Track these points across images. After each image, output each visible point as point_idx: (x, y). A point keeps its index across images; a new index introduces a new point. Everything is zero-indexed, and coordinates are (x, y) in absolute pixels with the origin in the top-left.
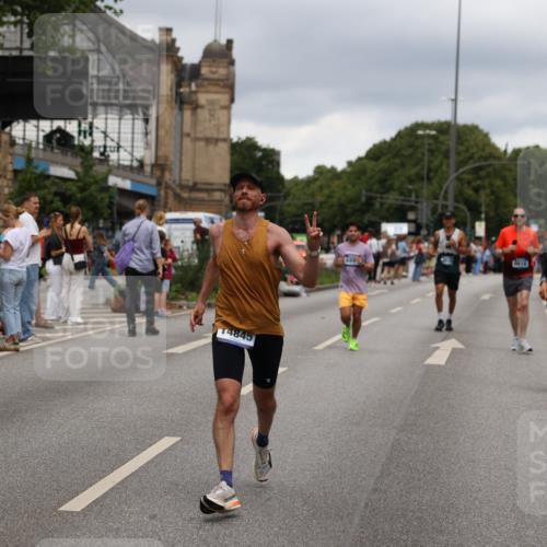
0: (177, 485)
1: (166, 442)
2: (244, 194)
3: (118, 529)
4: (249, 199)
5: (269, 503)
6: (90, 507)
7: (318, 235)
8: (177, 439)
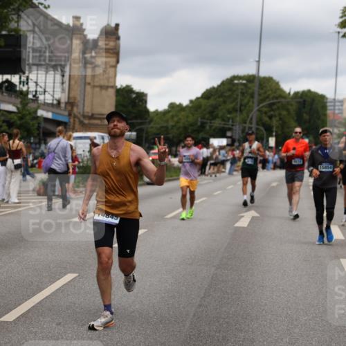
0: (75, 304)
1: (69, 277)
2: (115, 125)
3: (36, 332)
4: (118, 129)
5: (133, 314)
6: (18, 319)
7: (165, 151)
8: (76, 275)
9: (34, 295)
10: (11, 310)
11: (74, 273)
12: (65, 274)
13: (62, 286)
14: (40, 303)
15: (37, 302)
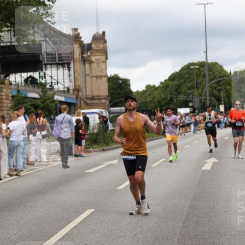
0: (95, 230)
1: (89, 212)
2: (130, 104)
5: (136, 236)
8: (93, 210)
9: (66, 226)
10: (51, 237)
11: (92, 209)
12: (86, 210)
13: (85, 219)
14: (70, 231)
15: (68, 231)
